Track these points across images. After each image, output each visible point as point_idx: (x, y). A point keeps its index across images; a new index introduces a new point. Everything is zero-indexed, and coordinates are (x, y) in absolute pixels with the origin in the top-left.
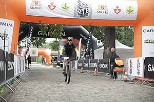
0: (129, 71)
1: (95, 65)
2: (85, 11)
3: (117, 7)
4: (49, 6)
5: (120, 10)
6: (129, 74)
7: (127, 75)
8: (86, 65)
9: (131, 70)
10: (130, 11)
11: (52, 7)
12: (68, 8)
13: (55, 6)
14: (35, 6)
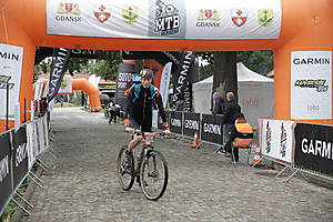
0: (264, 145)
1: (194, 125)
2: (172, 23)
3: (239, 13)
4: (97, 15)
5: (244, 19)
6: (264, 152)
7: (260, 154)
8: (177, 122)
9: (269, 144)
10: (266, 21)
11: (102, 17)
12: (135, 17)
13: (108, 15)
14: (65, 15)
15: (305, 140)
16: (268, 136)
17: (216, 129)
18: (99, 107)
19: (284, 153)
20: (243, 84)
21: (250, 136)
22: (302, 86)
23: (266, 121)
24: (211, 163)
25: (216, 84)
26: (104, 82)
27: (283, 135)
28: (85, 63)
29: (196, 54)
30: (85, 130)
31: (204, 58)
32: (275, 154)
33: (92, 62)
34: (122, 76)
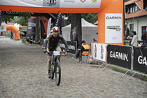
0: (94, 54)
1: (63, 46)
6: (94, 57)
7: (92, 58)
9: (96, 54)
15: (111, 52)
16: (96, 50)
17: (73, 47)
18: (19, 38)
19: (102, 58)
20: (84, 27)
21: (87, 50)
22: (110, 28)
23: (94, 44)
24: (71, 62)
25: (72, 28)
26: (21, 27)
27: (102, 50)
28: (13, 18)
29: (63, 14)
30: (13, 48)
31: (66, 16)
32: (98, 58)
33: (16, 18)
34: (30, 24)
